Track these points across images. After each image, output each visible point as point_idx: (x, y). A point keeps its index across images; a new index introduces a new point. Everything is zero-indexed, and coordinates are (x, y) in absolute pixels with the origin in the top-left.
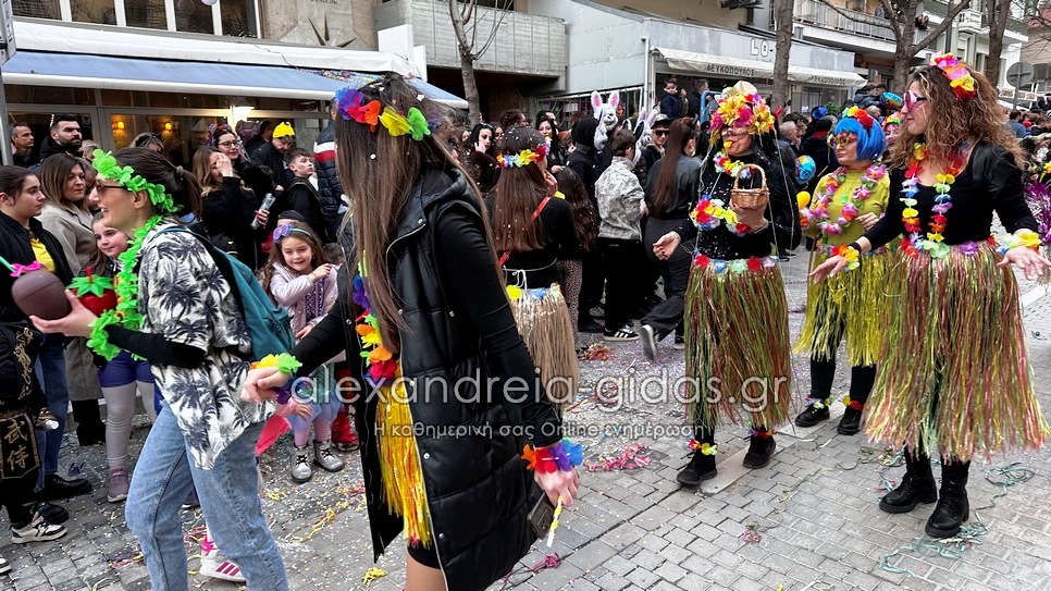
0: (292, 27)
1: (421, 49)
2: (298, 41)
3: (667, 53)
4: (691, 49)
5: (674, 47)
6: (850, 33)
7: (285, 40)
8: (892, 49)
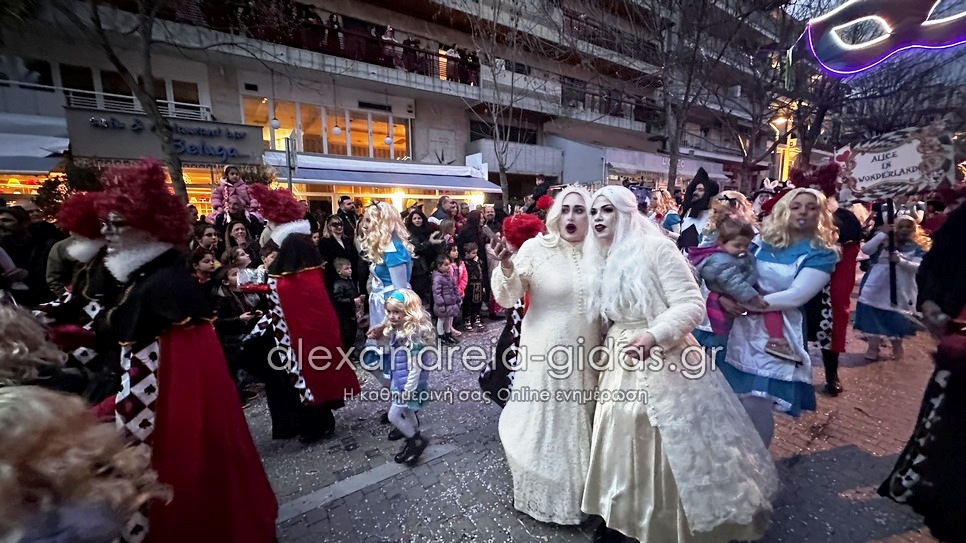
0: (425, 156)
1: (486, 164)
2: (429, 162)
3: (614, 164)
4: (629, 163)
5: (621, 162)
6: (722, 153)
7: (423, 161)
8: (741, 160)
